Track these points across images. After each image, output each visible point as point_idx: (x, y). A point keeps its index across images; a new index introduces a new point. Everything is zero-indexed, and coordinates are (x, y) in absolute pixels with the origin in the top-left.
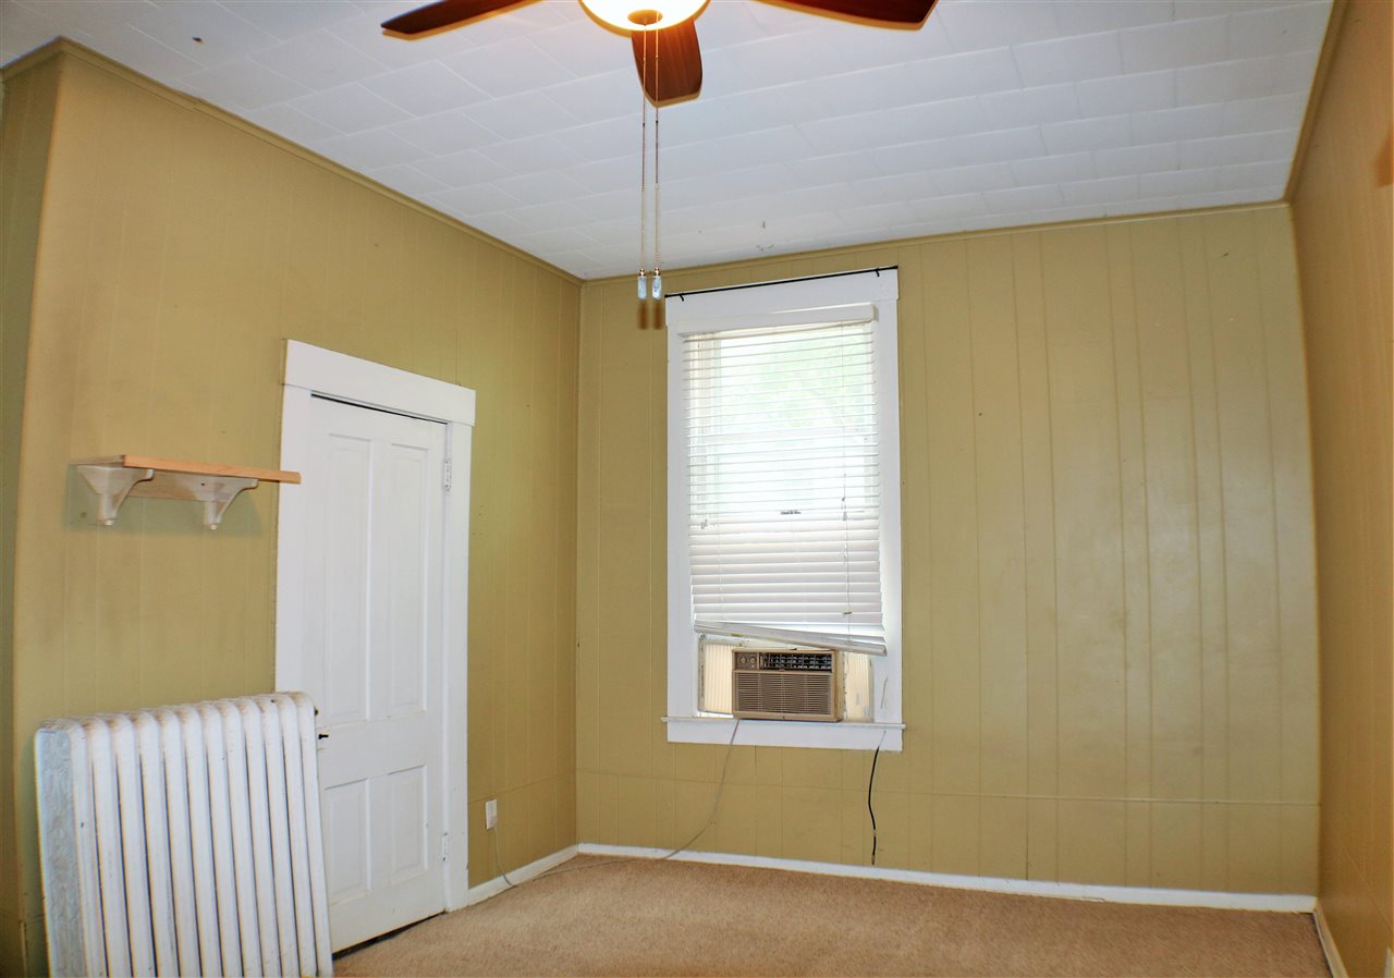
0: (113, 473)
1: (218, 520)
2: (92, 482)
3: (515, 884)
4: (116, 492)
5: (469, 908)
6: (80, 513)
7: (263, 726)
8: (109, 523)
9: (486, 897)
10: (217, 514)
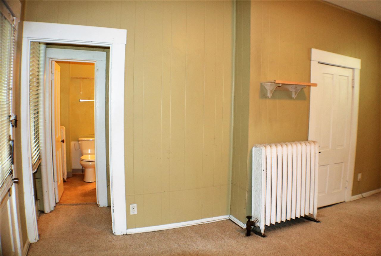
0: (271, 85)
1: (296, 96)
2: (266, 87)
3: (364, 196)
4: (271, 89)
5: (351, 201)
6: (263, 95)
7: (306, 149)
8: (270, 97)
9: (355, 199)
10: (295, 95)
